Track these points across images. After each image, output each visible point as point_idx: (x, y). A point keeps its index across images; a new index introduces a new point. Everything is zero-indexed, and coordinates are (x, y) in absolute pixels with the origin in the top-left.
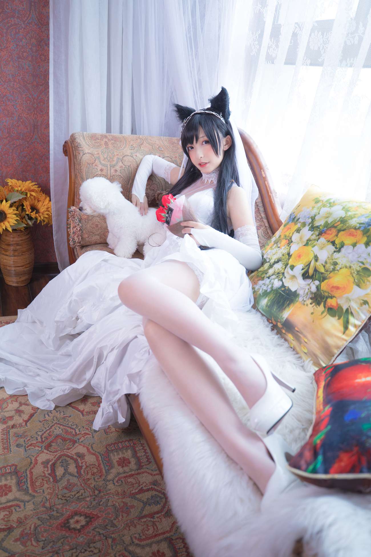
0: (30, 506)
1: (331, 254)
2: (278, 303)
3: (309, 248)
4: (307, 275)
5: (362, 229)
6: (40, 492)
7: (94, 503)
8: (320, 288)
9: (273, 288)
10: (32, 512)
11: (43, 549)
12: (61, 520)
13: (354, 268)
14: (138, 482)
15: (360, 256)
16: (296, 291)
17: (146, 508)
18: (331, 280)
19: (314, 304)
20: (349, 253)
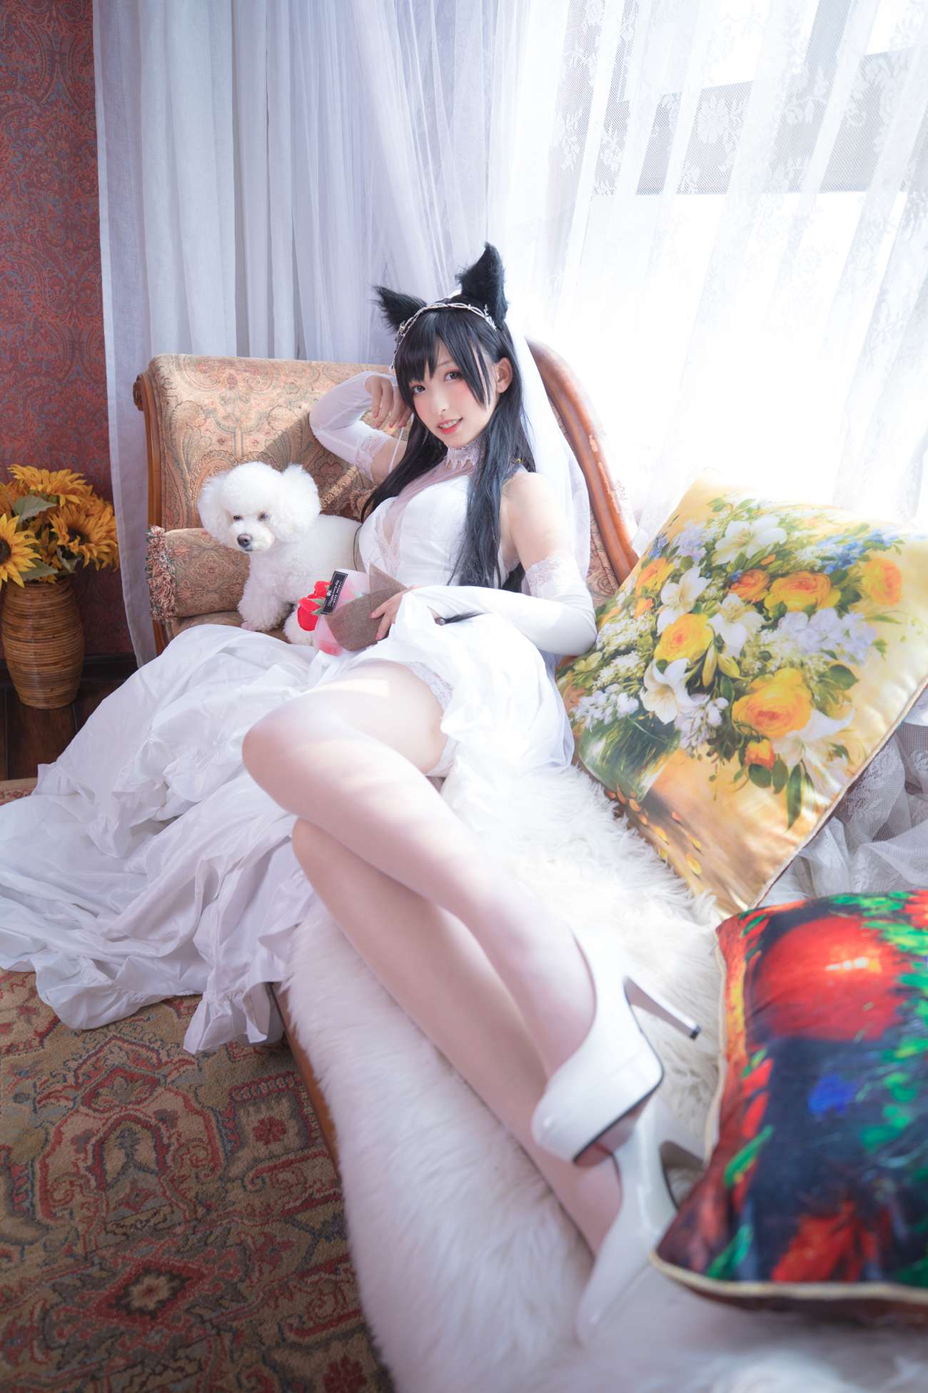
0: (36, 1255)
1: (754, 632)
2: (630, 751)
3: (702, 618)
4: (698, 684)
5: (828, 571)
6: (62, 1217)
7: (194, 1239)
8: (731, 716)
9: (618, 715)
10: (38, 1271)
11: (59, 1369)
12: (108, 1289)
13: (812, 667)
14: (302, 1180)
15: (827, 637)
16: (673, 722)
17: (320, 1247)
18: (756, 695)
19: (716, 755)
20: (799, 631)
